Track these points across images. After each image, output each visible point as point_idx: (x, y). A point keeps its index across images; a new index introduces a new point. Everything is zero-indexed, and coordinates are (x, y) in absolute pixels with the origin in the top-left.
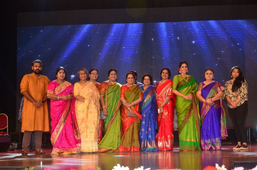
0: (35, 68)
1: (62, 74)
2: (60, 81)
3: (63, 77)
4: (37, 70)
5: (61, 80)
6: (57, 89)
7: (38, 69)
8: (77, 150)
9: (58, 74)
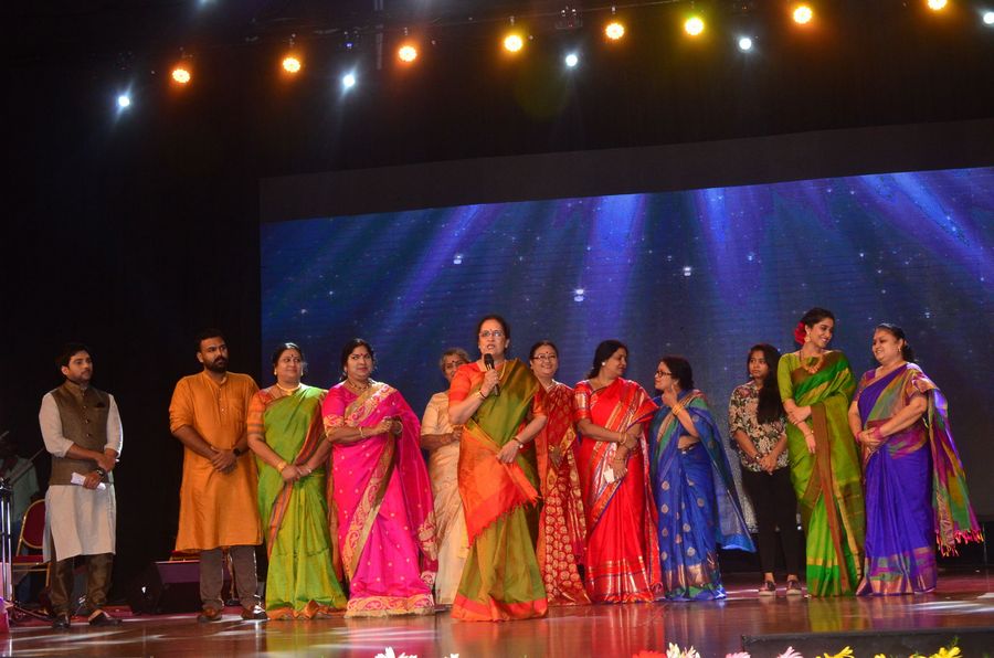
0: (211, 356)
1: (361, 360)
2: (360, 385)
3: (366, 369)
4: (217, 360)
5: (361, 381)
6: (353, 409)
7: (221, 357)
8: (424, 603)
9: (351, 361)
